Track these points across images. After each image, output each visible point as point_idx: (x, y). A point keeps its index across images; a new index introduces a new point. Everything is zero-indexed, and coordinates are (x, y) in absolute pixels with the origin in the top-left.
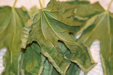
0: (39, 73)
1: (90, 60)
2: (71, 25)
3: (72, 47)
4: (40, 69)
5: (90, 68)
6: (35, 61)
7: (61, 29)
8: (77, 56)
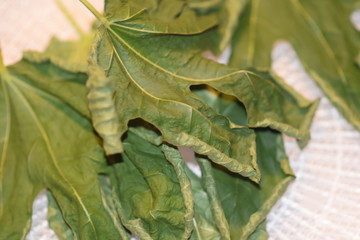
0: (187, 204)
1: (294, 101)
2: (200, 31)
3: (237, 87)
4: (184, 192)
5: (307, 121)
6: (155, 179)
7: (179, 54)
8: (261, 106)
